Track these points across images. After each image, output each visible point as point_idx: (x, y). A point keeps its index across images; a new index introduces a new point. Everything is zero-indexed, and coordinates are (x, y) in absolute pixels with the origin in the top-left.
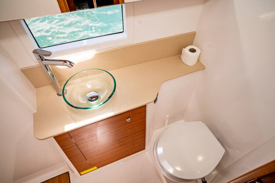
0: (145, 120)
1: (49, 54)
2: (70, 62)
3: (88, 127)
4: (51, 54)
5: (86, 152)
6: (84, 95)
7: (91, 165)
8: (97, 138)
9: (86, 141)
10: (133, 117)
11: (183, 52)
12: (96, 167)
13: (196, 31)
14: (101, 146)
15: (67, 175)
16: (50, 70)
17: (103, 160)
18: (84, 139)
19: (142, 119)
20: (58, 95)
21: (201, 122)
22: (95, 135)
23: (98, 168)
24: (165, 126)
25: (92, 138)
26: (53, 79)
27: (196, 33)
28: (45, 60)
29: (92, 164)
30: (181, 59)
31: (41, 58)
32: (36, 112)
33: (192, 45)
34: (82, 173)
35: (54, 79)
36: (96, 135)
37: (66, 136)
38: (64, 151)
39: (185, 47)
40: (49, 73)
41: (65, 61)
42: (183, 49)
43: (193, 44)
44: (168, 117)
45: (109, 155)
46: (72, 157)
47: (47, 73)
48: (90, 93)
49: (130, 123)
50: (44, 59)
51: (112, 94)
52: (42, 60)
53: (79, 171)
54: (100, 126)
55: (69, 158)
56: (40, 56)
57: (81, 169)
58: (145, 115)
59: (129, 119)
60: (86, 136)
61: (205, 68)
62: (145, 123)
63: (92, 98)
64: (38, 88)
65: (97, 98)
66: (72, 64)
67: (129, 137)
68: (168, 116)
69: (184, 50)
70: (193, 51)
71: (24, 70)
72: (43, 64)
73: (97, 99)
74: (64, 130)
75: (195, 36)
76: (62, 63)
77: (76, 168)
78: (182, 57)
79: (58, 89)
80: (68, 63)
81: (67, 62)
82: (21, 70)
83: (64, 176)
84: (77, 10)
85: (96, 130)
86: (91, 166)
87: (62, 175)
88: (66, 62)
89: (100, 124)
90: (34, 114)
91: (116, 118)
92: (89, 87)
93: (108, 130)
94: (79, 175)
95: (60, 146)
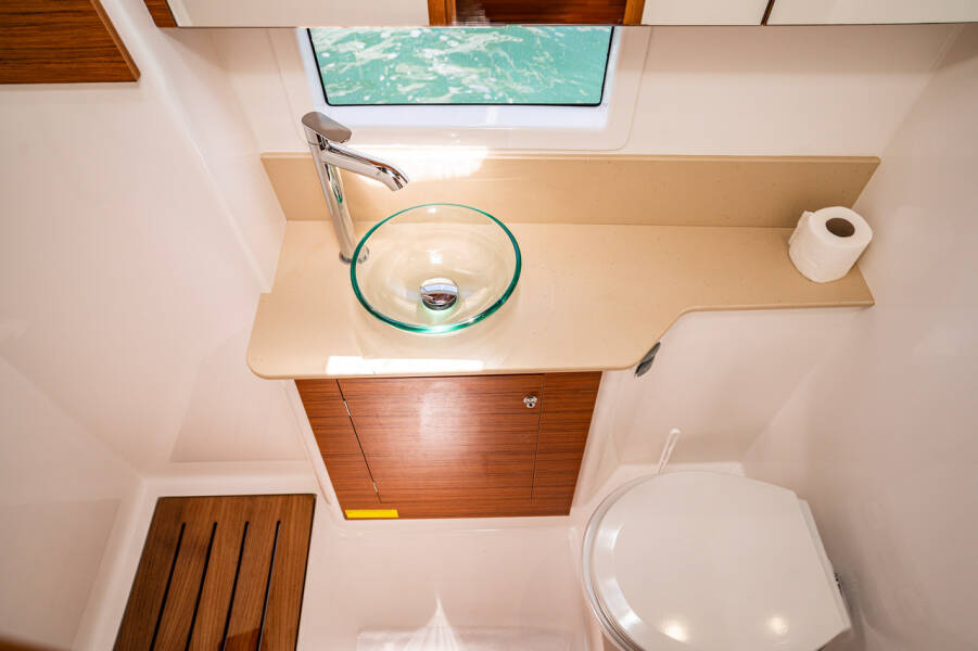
0: (589, 421)
1: (345, 135)
2: (397, 174)
3: (399, 383)
4: (349, 138)
5: (378, 455)
6: (413, 284)
7: (383, 500)
8: (417, 424)
9: (382, 422)
10: (549, 398)
11: (800, 223)
12: (394, 513)
13: (883, 160)
14: (425, 455)
15: (310, 502)
16: (336, 177)
17: (423, 498)
18: (380, 413)
19: (578, 412)
20: (342, 257)
21: (792, 494)
22: (415, 414)
23: (402, 516)
24: (657, 462)
25: (404, 420)
26: (336, 207)
27: (879, 164)
28: (331, 149)
29: (384, 496)
30: (789, 246)
31: (320, 141)
32: (268, 290)
33: (849, 206)
34: (350, 513)
35: (341, 208)
36: (417, 416)
37: (330, 389)
38: (313, 429)
39: (813, 210)
40: (330, 183)
41: (384, 168)
42: (806, 213)
43: (857, 203)
44: (675, 435)
45: (444, 489)
46: (333, 456)
47: (326, 182)
48: (435, 280)
49: (532, 412)
50: (327, 146)
51: (499, 304)
52: (322, 148)
53: (345, 506)
54: (436, 391)
55: (325, 456)
56: (318, 136)
57: (350, 500)
58: (593, 403)
59: (535, 400)
60: (386, 406)
61: (873, 304)
62: (586, 429)
63: (437, 296)
64: (293, 220)
65: (451, 300)
66: (401, 181)
67: (522, 457)
68: (675, 431)
69: (807, 219)
70: (841, 229)
71: (268, 160)
72: (320, 161)
73: (451, 305)
74: (324, 369)
75: (870, 174)
76: (374, 169)
77: (336, 490)
78: (793, 240)
79: (347, 242)
80: (391, 174)
81: (389, 172)
82: (263, 160)
83: (301, 500)
84: (455, 22)
85: (419, 401)
86: (380, 502)
87: (295, 497)
88: (384, 170)
89: (439, 384)
90: (263, 295)
91: (492, 382)
92: (436, 259)
93: (457, 411)
94: (341, 514)
95: (307, 410)
